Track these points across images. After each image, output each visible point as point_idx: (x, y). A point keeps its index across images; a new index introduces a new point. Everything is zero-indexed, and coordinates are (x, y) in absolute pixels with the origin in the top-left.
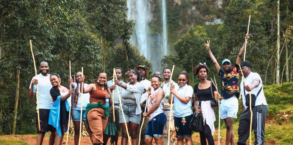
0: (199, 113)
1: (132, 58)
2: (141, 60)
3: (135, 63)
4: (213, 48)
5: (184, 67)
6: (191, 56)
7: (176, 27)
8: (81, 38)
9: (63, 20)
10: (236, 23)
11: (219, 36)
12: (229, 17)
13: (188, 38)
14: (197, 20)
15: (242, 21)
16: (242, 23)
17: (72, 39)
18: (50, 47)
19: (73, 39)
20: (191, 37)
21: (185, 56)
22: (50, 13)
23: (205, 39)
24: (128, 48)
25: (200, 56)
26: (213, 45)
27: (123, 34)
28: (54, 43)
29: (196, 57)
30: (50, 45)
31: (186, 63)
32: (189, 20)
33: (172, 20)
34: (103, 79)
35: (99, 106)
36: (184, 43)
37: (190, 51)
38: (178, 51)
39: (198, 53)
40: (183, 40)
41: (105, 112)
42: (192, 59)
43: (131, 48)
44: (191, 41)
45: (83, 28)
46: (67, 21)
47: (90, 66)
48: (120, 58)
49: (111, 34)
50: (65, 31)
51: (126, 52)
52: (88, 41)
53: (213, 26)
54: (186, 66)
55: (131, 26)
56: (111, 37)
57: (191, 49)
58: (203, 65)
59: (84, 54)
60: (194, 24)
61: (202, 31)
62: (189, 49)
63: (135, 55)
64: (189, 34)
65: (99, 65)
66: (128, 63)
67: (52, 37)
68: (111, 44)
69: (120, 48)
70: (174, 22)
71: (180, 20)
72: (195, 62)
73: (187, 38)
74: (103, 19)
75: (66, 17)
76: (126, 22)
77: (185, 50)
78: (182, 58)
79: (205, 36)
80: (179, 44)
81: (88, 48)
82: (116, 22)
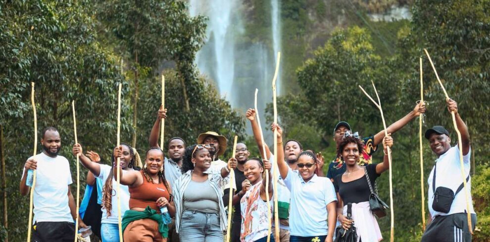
0: (349, 226)
1: (199, 105)
2: (220, 109)
3: (205, 117)
4: (387, 79)
5: (321, 124)
6: (336, 100)
7: (300, 27)
8: (85, 62)
9: (45, 23)
10: (439, 23)
11: (400, 51)
12: (423, 8)
13: (330, 57)
14: (350, 10)
15: (450, 21)
16: (450, 24)
17: (66, 64)
18: (19, 84)
19: (68, 64)
20: (336, 54)
21: (322, 100)
22: (16, 7)
23: (368, 60)
24: (190, 81)
25: (358, 100)
26: (387, 74)
27: (177, 50)
28: (28, 75)
29: (347, 101)
30: (18, 81)
31: (324, 114)
32: (332, 10)
33: (291, 11)
34: (155, 162)
35: (148, 216)
36: (320, 68)
37: (333, 87)
38: (305, 87)
39: (352, 93)
40: (318, 61)
41: (159, 228)
42: (339, 105)
43: (196, 80)
44: (335, 64)
45: (89, 39)
46: (54, 23)
47: (107, 127)
48: (172, 104)
49: (151, 48)
50: (50, 46)
51: (185, 91)
52: (101, 70)
53: (390, 24)
54: (324, 123)
55: (198, 31)
56: (150, 57)
57: (337, 82)
58: (353, 136)
59: (91, 97)
60: (343, 20)
61: (361, 39)
62: (331, 82)
63: (207, 99)
64: (331, 47)
65: (125, 124)
66: (188, 116)
67: (22, 63)
68: (149, 72)
69: (170, 81)
70: (296, 15)
71: (311, 11)
72: (346, 112)
73: (326, 57)
74: (132, 16)
75: (51, 15)
76: (185, 22)
77: (322, 84)
78: (314, 103)
79: (368, 51)
80: (307, 70)
81: (101, 85)
82: (163, 22)
